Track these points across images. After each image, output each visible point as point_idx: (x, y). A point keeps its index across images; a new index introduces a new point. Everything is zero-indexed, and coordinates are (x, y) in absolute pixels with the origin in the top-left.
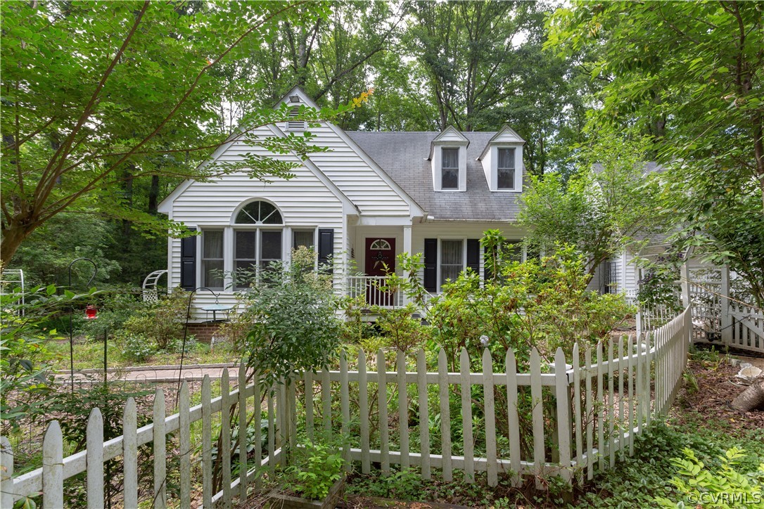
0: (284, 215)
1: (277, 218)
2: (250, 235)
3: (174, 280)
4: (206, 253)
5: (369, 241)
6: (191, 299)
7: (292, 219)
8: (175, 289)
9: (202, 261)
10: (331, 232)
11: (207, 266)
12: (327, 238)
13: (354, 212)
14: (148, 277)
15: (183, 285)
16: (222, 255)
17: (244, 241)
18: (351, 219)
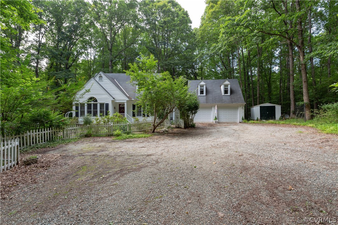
0: (98, 100)
1: (96, 101)
2: (91, 104)
3: (74, 115)
4: (81, 109)
5: (120, 105)
6: (78, 119)
7: (99, 101)
8: (74, 117)
9: (80, 111)
10: (108, 104)
11: (81, 112)
12: (107, 105)
13: (113, 99)
14: (66, 113)
15: (76, 116)
16: (84, 109)
17: (89, 106)
18: (112, 101)
